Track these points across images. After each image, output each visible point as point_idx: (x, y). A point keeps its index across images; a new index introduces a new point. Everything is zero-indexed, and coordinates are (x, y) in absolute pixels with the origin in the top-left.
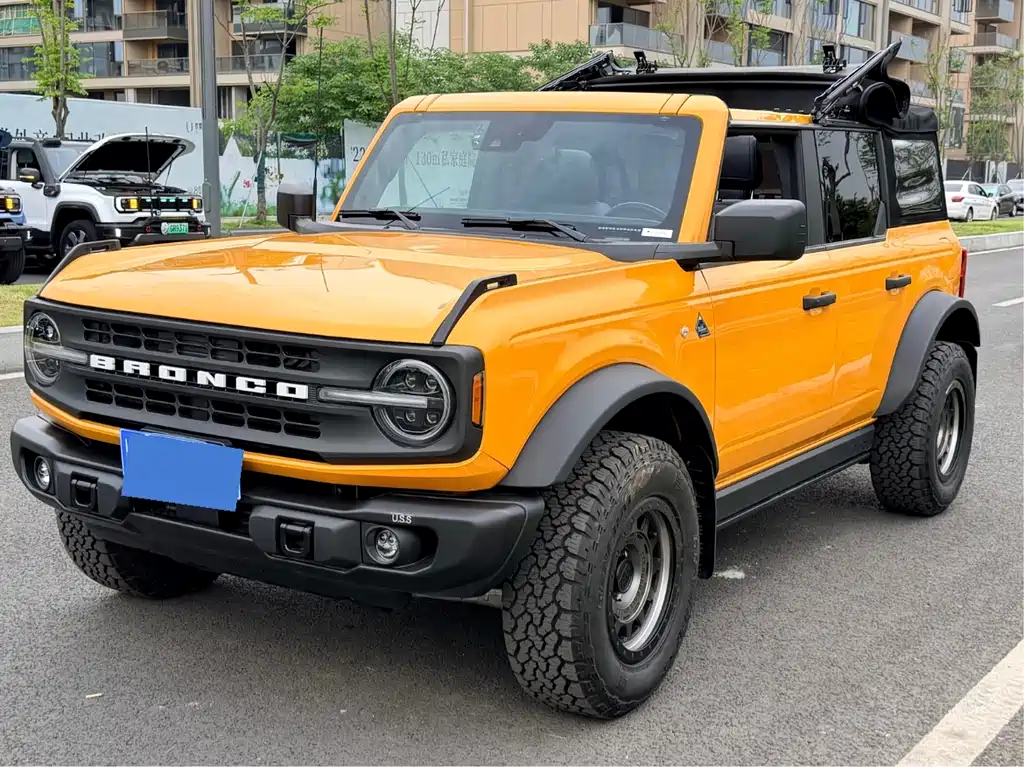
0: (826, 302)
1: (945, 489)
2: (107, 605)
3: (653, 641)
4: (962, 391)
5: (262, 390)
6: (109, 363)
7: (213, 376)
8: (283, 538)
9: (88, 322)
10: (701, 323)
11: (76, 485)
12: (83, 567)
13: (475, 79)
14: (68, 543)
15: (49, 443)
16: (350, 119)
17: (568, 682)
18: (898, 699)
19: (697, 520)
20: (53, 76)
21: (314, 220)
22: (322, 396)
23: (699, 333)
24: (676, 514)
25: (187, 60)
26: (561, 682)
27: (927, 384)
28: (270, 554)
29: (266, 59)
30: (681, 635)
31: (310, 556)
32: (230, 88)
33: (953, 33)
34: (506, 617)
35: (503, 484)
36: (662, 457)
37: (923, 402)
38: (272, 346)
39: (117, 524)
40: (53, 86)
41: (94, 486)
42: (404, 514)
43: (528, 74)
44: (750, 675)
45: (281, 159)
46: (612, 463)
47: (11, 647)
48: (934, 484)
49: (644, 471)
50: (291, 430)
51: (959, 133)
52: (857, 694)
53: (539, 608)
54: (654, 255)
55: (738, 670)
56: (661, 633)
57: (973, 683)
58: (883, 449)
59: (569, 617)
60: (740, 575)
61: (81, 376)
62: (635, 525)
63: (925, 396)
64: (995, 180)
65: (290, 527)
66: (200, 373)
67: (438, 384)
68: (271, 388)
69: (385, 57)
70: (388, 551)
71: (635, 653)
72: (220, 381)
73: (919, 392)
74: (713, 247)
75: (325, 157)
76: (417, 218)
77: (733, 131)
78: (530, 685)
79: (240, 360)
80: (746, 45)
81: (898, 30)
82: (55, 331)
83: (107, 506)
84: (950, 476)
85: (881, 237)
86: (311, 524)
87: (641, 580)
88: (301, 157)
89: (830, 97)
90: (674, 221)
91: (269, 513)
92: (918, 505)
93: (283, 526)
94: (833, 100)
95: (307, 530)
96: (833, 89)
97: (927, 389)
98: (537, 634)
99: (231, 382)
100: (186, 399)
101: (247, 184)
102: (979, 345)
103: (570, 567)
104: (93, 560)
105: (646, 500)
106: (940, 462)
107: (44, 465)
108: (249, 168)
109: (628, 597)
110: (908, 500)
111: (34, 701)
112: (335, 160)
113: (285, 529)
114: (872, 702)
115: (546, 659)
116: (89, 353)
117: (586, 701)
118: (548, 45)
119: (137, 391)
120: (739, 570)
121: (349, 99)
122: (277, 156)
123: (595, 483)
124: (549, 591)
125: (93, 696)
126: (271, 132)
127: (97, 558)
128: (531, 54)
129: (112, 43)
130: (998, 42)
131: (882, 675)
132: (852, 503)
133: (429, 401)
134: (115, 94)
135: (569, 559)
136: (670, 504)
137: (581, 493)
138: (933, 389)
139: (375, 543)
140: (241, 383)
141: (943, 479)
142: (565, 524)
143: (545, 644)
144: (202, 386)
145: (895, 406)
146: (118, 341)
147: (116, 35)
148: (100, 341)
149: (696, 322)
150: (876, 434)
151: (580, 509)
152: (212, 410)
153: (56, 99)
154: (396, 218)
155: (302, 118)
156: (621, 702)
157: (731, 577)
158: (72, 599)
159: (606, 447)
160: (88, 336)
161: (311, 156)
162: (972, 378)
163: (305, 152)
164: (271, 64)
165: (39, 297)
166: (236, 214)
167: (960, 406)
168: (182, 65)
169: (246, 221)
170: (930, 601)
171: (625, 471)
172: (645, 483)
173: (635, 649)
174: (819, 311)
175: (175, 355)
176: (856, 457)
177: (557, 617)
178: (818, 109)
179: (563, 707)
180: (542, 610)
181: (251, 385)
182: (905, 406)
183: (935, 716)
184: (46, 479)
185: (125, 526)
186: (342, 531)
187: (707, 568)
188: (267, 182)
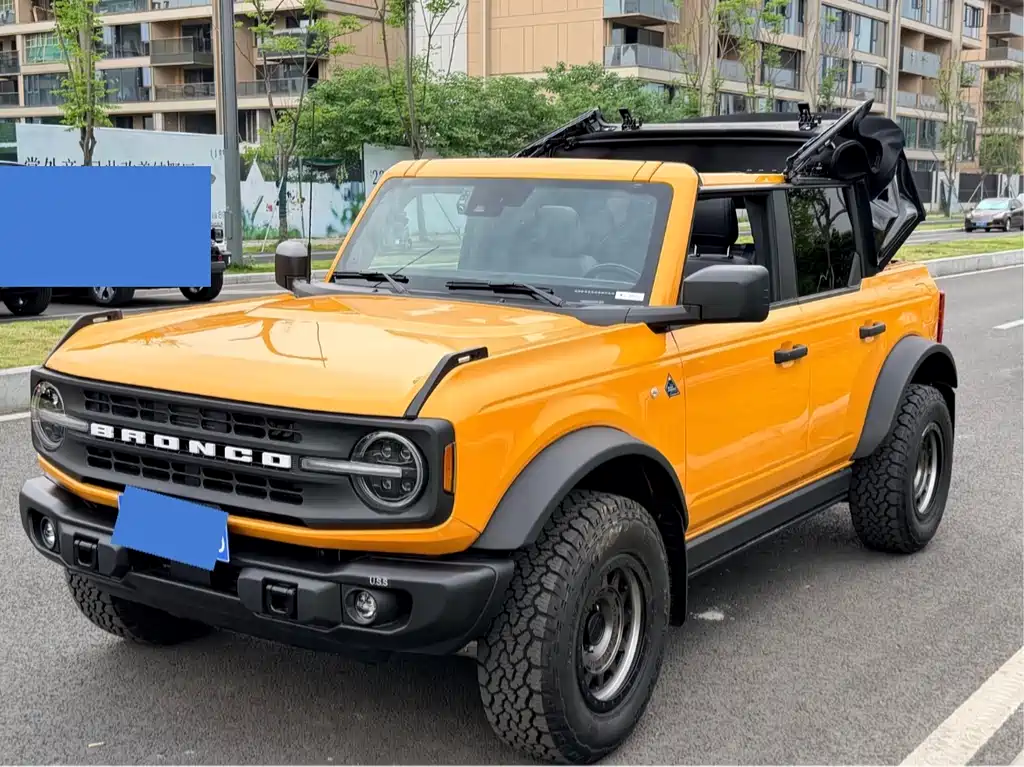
0: (798, 354)
1: (923, 527)
2: (113, 652)
3: (624, 690)
4: (939, 431)
5: (249, 460)
6: (108, 432)
7: (204, 445)
8: (269, 599)
9: (89, 393)
10: (670, 383)
11: (78, 545)
12: (90, 617)
13: (492, 102)
14: (75, 594)
15: (53, 504)
16: (369, 143)
17: (540, 734)
18: (860, 743)
19: (667, 573)
20: (79, 107)
21: (309, 282)
22: (304, 465)
23: (669, 393)
24: (645, 568)
25: (213, 85)
26: (533, 733)
27: (904, 428)
28: (258, 613)
29: (290, 82)
30: (653, 682)
31: (294, 615)
32: (255, 111)
33: (965, 48)
34: (481, 670)
35: (475, 546)
36: (630, 516)
37: (898, 445)
38: (257, 418)
39: (116, 581)
40: (80, 117)
41: (94, 546)
42: (382, 577)
43: (543, 96)
44: (720, 720)
45: (303, 184)
46: (580, 524)
47: (21, 695)
48: (912, 523)
49: (612, 530)
50: (276, 497)
51: (971, 147)
52: (822, 738)
53: (512, 664)
54: (626, 319)
55: (710, 716)
56: (632, 682)
57: (934, 727)
58: (861, 490)
59: (539, 672)
60: (719, 616)
61: (83, 444)
62: (605, 581)
63: (901, 439)
64: (1007, 194)
65: (275, 588)
66: (191, 443)
67: (412, 456)
68: (257, 457)
69: (403, 84)
70: (367, 611)
71: (606, 702)
72: (210, 450)
73: (894, 435)
74: (681, 309)
75: (345, 181)
76: (405, 281)
77: (703, 196)
78: (505, 735)
79: (228, 431)
80: (758, 63)
81: (909, 46)
82: (59, 400)
83: (108, 565)
84: (928, 514)
85: (856, 287)
86: (294, 586)
87: (613, 633)
88: (322, 181)
89: (801, 157)
90: (645, 284)
91: (255, 575)
92: (896, 543)
93: (269, 587)
94: (804, 160)
95: (291, 591)
96: (805, 149)
97: (903, 433)
98: (509, 686)
99: (220, 451)
100: (179, 466)
101: (270, 208)
102: (956, 386)
103: (540, 625)
104: (99, 610)
105: (613, 559)
106: (919, 501)
107: (49, 525)
108: (272, 192)
109: (600, 648)
110: (887, 537)
111: (41, 750)
112: (355, 183)
113: (271, 591)
114: (835, 747)
115: (519, 712)
116: (90, 421)
117: (557, 751)
118: (562, 68)
119: (134, 458)
120: (719, 611)
121: (366, 123)
122: (299, 180)
123: (563, 543)
124: (520, 648)
125: (96, 744)
126: (292, 157)
127: (103, 608)
128: (545, 76)
129: (140, 69)
130: (1009, 56)
131: (847, 719)
132: (835, 540)
133: (403, 471)
134: (144, 119)
135: (538, 617)
136: (639, 560)
137: (551, 553)
138: (909, 432)
139: (355, 603)
140: (229, 453)
141: (921, 518)
142: (534, 584)
143: (517, 697)
144: (194, 455)
145: (870, 451)
146: (117, 411)
147: (144, 61)
148: (101, 410)
149: (665, 383)
150: (854, 475)
151: (549, 570)
152: (203, 477)
153: (84, 130)
154: (384, 279)
155: (323, 142)
156: (593, 751)
157: (711, 618)
158: (80, 645)
159: (575, 509)
160: (89, 405)
161: (332, 179)
162: (949, 420)
163: (326, 176)
164: (294, 87)
165: (45, 367)
166: (260, 237)
167: (939, 447)
168: (208, 90)
169: (268, 245)
170: (899, 643)
171: (593, 531)
172: (613, 543)
173: (605, 699)
174: (790, 364)
175: (169, 425)
176: (838, 496)
177: (529, 671)
178: (790, 168)
179: (536, 755)
180: (514, 665)
181: (239, 454)
182: (881, 449)
183: (893, 759)
184: (52, 539)
185: (124, 583)
186: (324, 593)
187: (678, 617)
188: (289, 206)
